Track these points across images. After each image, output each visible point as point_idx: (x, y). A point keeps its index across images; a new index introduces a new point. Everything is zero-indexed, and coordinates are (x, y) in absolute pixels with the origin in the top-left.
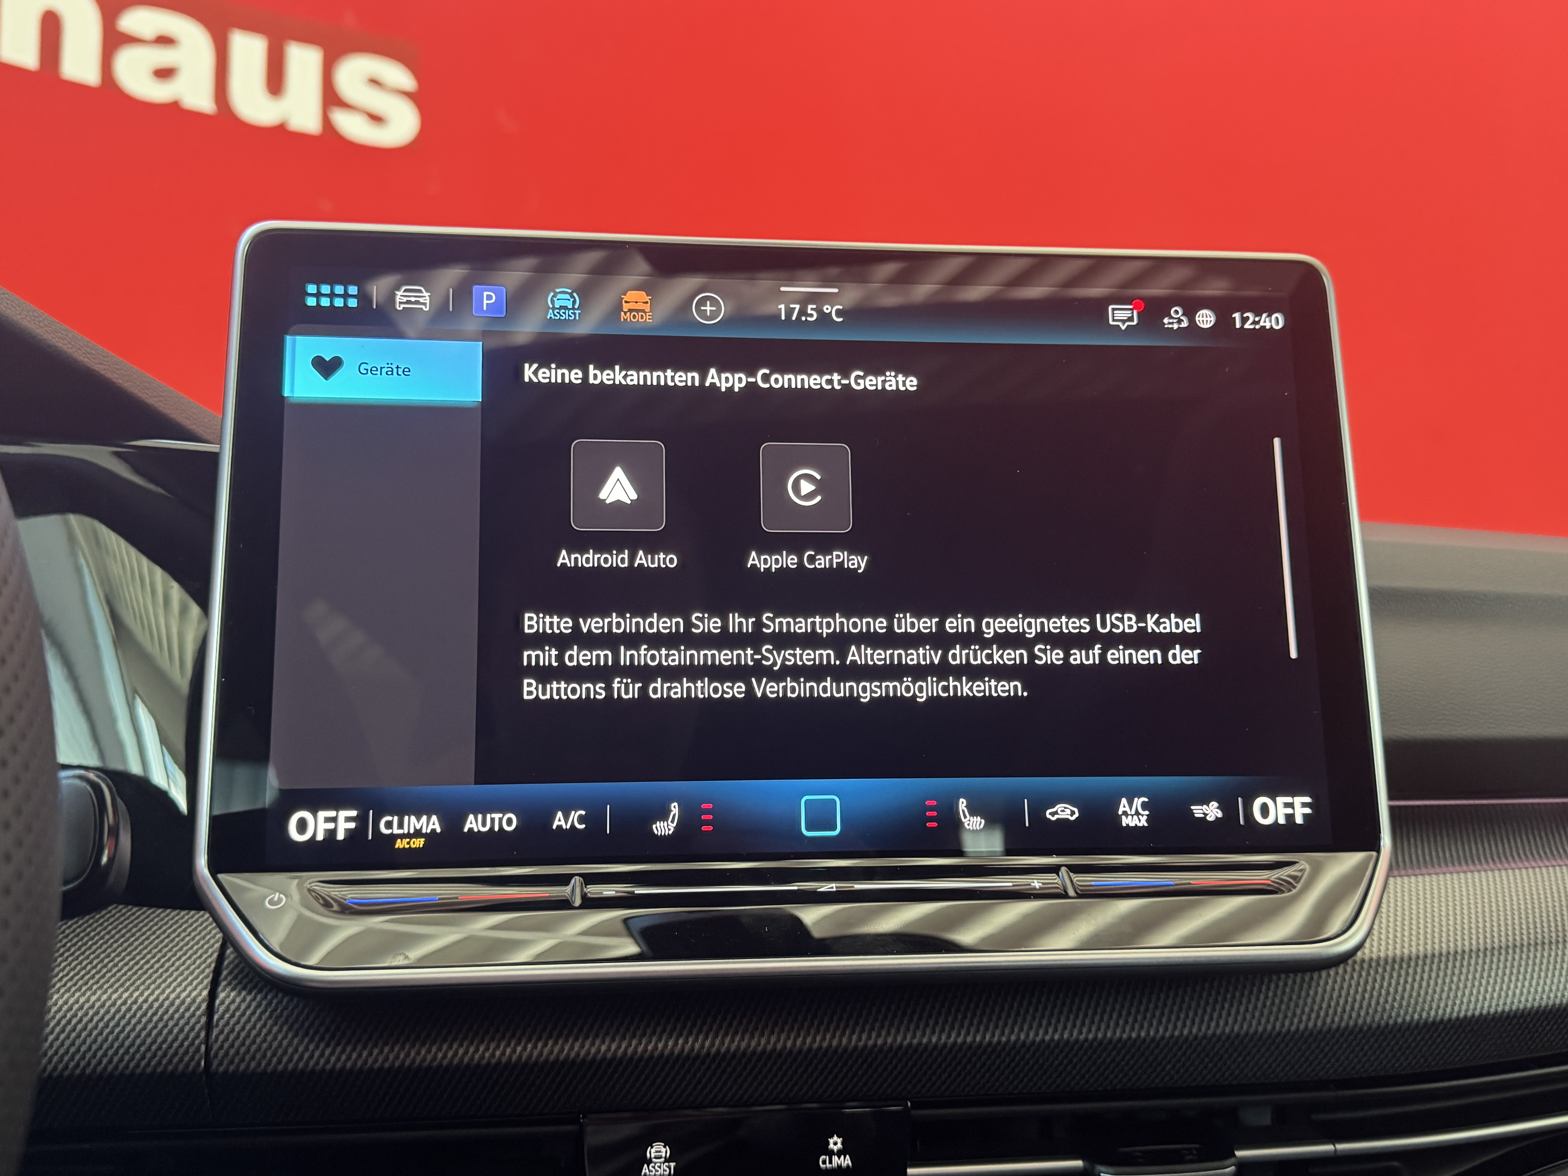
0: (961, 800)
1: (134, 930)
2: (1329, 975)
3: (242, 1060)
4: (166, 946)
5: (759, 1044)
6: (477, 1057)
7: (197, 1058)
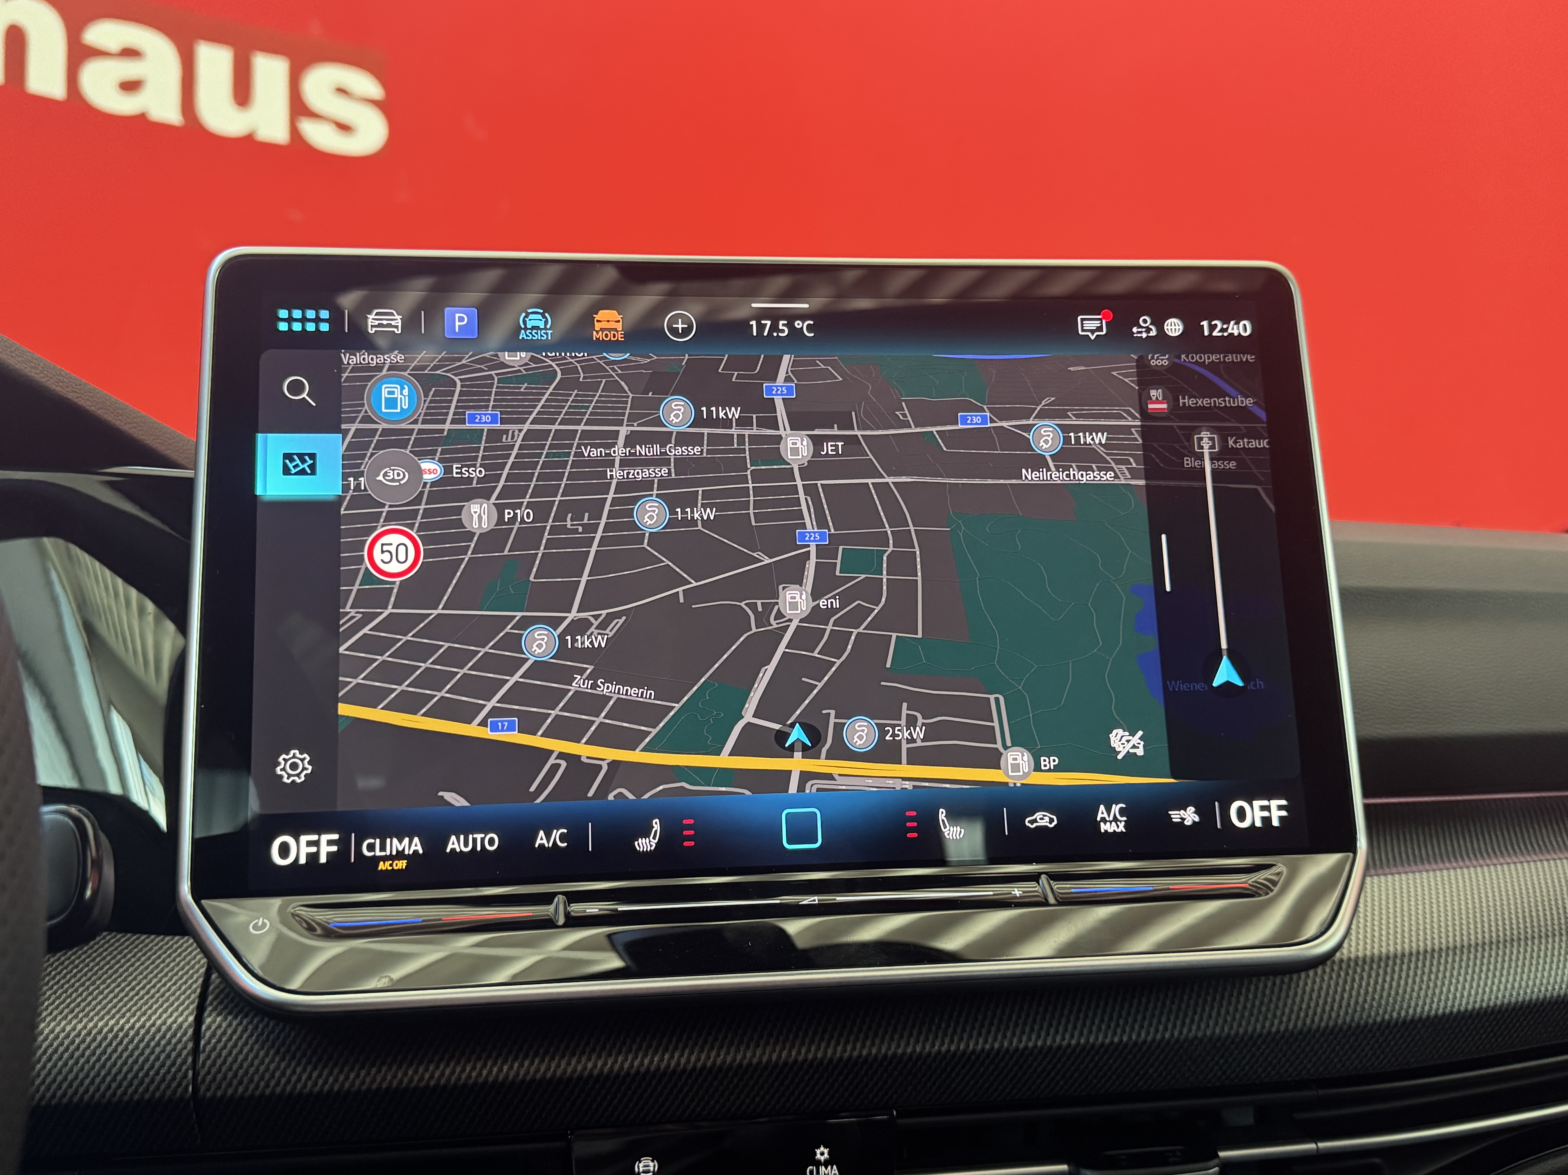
0: (941, 810)
1: (119, 957)
2: (1308, 976)
3: (230, 1085)
4: (151, 972)
5: (744, 1057)
6: (464, 1076)
7: (184, 1084)
